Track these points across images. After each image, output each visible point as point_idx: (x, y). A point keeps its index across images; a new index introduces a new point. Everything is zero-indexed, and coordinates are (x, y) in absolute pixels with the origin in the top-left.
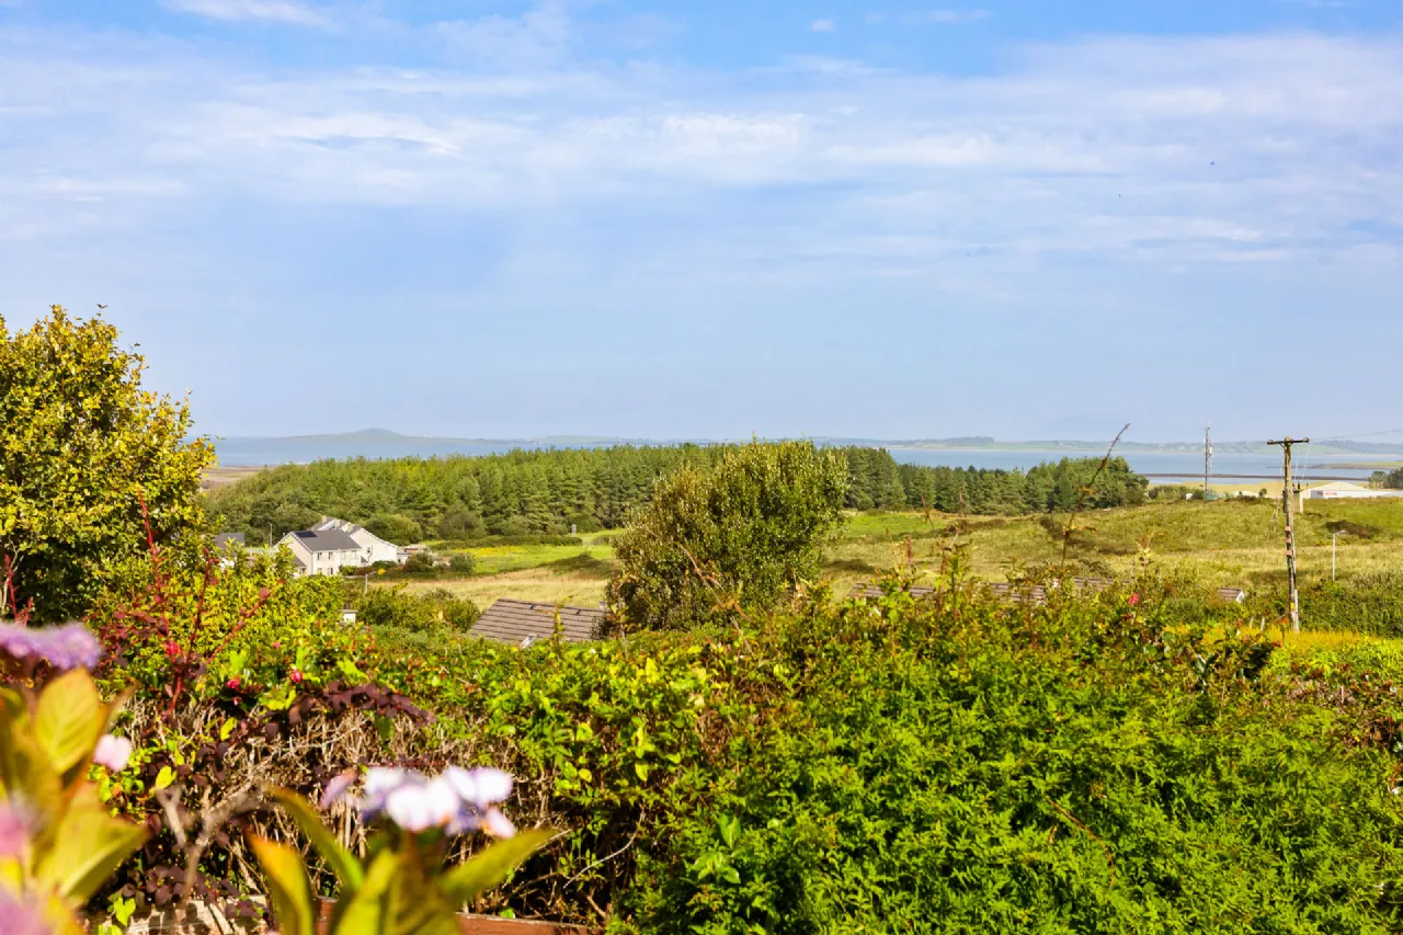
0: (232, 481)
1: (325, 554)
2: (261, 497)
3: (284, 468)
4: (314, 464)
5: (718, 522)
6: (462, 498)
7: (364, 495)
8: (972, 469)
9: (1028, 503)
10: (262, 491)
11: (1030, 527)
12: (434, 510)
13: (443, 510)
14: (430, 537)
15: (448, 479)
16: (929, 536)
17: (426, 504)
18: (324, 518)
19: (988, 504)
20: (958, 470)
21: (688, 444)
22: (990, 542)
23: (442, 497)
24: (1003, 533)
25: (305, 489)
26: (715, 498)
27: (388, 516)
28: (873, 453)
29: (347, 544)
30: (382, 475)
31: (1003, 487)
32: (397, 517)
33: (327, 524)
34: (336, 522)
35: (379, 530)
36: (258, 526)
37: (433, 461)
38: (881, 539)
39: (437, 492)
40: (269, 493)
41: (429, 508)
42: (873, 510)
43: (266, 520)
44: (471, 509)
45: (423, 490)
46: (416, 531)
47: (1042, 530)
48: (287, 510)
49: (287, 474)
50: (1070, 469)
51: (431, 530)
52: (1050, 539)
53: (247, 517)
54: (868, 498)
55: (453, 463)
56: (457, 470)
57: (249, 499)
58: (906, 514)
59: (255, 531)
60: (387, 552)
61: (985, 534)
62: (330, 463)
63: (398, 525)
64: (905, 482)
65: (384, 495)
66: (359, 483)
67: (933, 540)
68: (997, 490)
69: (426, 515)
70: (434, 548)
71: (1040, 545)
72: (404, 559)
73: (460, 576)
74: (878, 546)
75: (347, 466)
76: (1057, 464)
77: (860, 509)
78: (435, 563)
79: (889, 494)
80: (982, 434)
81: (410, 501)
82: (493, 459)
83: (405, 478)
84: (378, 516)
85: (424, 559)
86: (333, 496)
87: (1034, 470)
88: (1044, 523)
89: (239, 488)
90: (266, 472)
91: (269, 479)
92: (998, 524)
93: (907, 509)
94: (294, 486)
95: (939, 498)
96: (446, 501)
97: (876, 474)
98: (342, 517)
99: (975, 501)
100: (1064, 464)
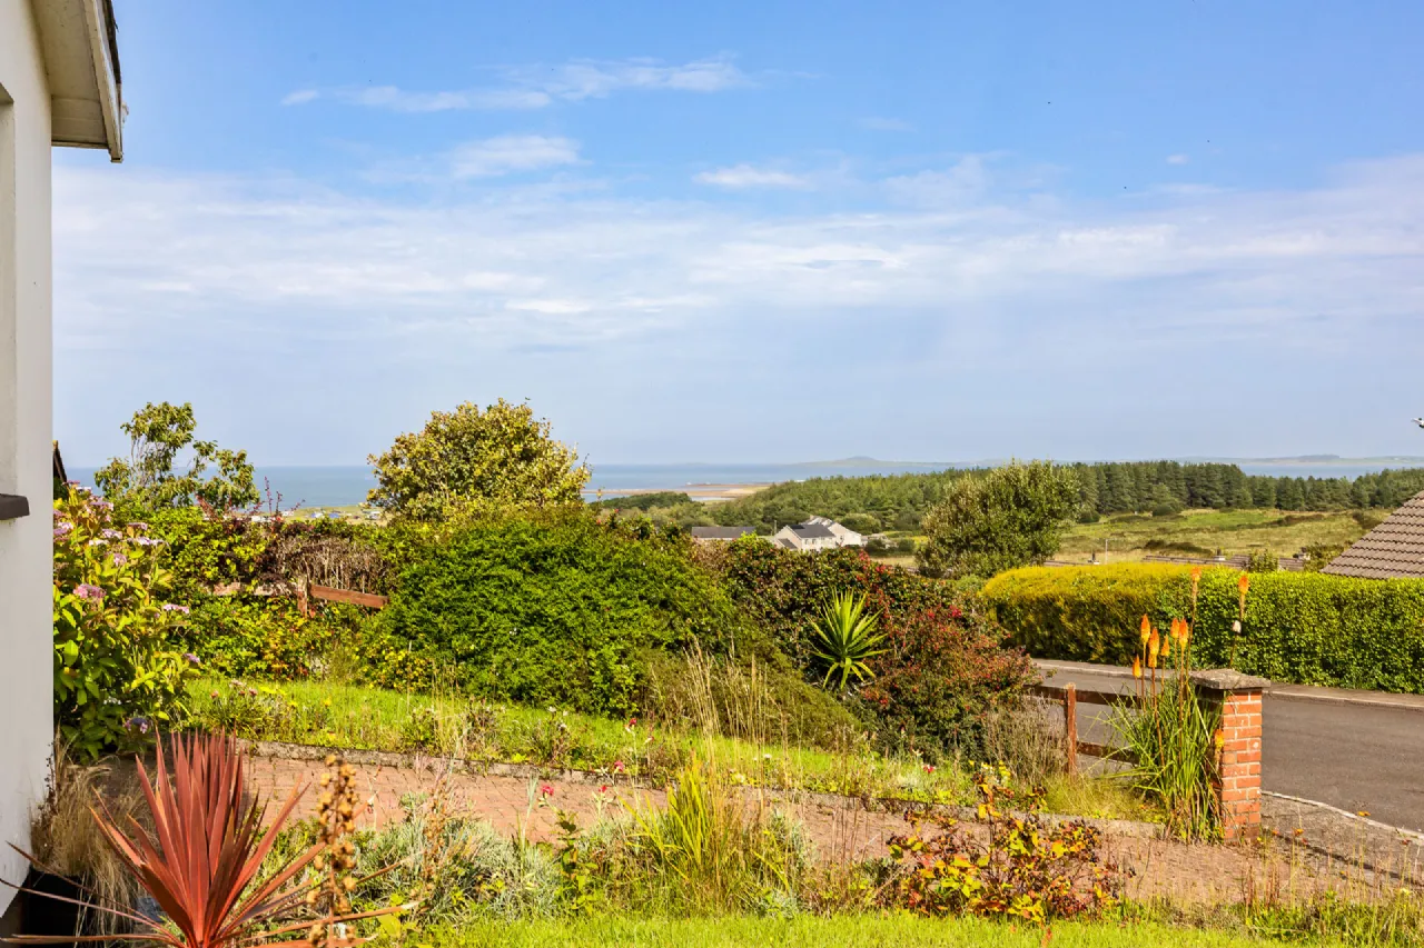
0: (750, 492)
1: (810, 540)
2: (769, 503)
3: (787, 484)
4: (808, 481)
5: (986, 512)
6: (911, 502)
7: (841, 501)
8: (1311, 478)
9: (1354, 502)
10: (772, 498)
11: (1344, 520)
12: (890, 510)
13: (897, 511)
14: (888, 529)
15: (901, 489)
16: (1260, 527)
17: (885, 506)
18: (812, 517)
19: (1321, 503)
20: (1300, 480)
21: (1079, 464)
22: (1310, 531)
23: (896, 502)
24: (1322, 524)
25: (801, 498)
26: (984, 497)
27: (857, 515)
28: (1225, 467)
29: (826, 533)
30: (854, 487)
31: (1332, 491)
32: (864, 515)
33: (814, 520)
34: (818, 520)
35: (850, 525)
36: (769, 522)
37: (891, 478)
38: (1222, 529)
39: (892, 499)
40: (775, 501)
41: (886, 509)
42: (1224, 508)
43: (773, 518)
44: (917, 510)
45: (883, 497)
46: (877, 525)
47: (1354, 521)
48: (787, 511)
49: (788, 488)
50: (1390, 477)
51: (888, 525)
52: (1360, 528)
53: (760, 517)
54: (1221, 500)
55: (904, 480)
56: (908, 483)
57: (762, 505)
58: (1251, 512)
59: (766, 526)
60: (854, 539)
61: (1307, 525)
62: (818, 481)
63: (864, 521)
64: (1252, 489)
65: (855, 502)
66: (837, 493)
67: (1264, 530)
68: (1327, 493)
69: (885, 515)
70: (889, 537)
71: (1352, 533)
72: (866, 543)
73: (904, 555)
74: (1219, 534)
75: (829, 481)
76: (1380, 473)
77: (1214, 508)
78: (887, 546)
79: (1238, 497)
80: (1328, 453)
81: (874, 505)
82: (934, 475)
83: (870, 490)
84: (850, 515)
85: (879, 543)
86: (820, 502)
87: (1360, 479)
88: (1356, 516)
89: (757, 497)
90: (774, 486)
91: (777, 490)
92: (1319, 518)
93: (1252, 508)
94: (793, 495)
95: (1278, 500)
96: (899, 504)
97: (1229, 483)
98: (826, 516)
99: (1309, 501)
100: (1386, 473)
